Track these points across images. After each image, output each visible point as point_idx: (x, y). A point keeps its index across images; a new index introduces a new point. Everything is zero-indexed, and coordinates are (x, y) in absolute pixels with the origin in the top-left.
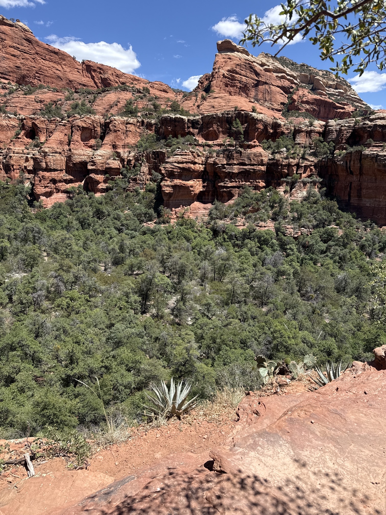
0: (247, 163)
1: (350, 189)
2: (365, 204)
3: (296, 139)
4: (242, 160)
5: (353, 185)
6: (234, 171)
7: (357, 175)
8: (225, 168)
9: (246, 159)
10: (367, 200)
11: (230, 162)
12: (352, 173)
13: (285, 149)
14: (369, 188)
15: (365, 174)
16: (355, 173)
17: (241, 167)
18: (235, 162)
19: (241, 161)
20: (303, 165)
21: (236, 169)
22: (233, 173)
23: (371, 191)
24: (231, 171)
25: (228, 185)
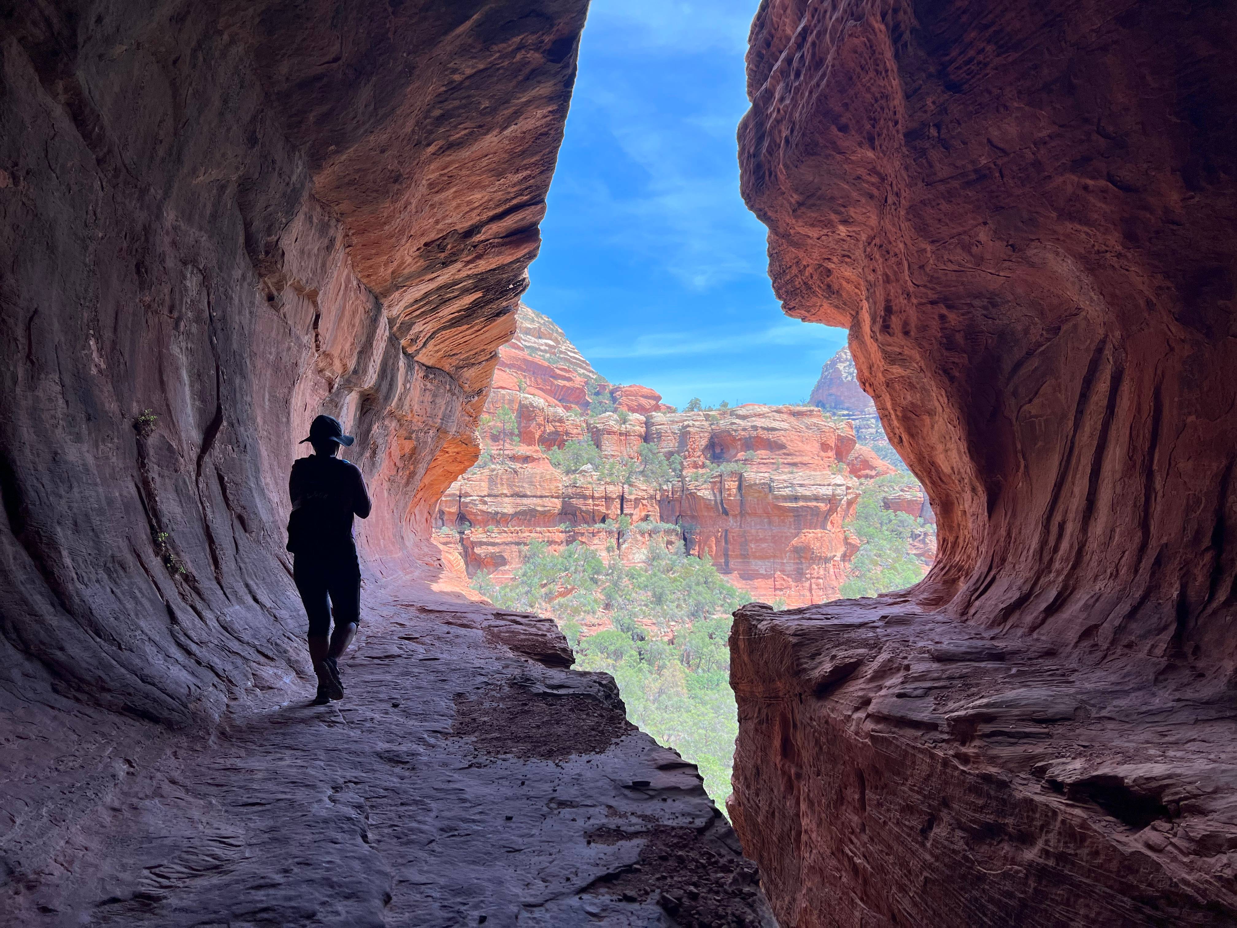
0: (529, 493)
1: (726, 543)
2: (757, 570)
3: (604, 447)
4: (518, 487)
5: (730, 536)
6: (505, 511)
7: (735, 516)
8: (485, 503)
9: (526, 485)
10: (759, 562)
11: (495, 492)
12: (726, 513)
13: (589, 466)
14: (761, 539)
15: (749, 514)
16: (731, 513)
17: (518, 500)
18: (505, 492)
19: (517, 489)
20: (633, 497)
21: (508, 507)
22: (504, 514)
23: (764, 545)
24: (499, 510)
25: (497, 541)
